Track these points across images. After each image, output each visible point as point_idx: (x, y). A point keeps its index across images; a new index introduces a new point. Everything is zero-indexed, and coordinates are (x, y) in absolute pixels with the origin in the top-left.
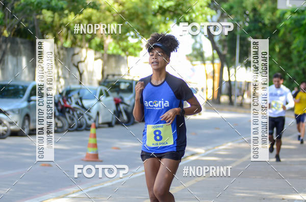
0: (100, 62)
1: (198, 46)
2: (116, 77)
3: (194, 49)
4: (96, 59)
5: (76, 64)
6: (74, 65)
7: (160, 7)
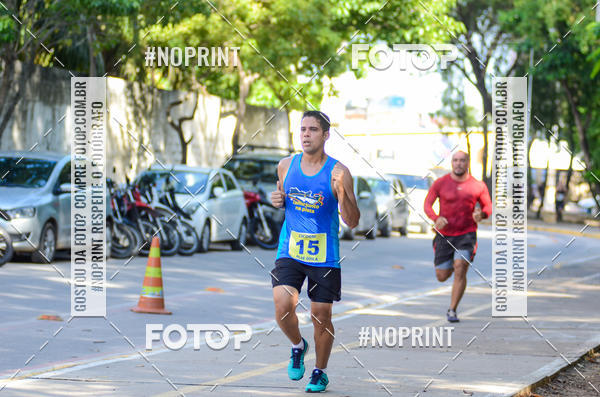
0: (232, 121)
1: (454, 96)
2: (257, 152)
3: (446, 102)
4: (223, 115)
5: (177, 123)
6: (172, 124)
7: (354, 14)
